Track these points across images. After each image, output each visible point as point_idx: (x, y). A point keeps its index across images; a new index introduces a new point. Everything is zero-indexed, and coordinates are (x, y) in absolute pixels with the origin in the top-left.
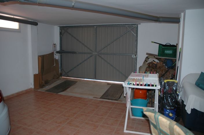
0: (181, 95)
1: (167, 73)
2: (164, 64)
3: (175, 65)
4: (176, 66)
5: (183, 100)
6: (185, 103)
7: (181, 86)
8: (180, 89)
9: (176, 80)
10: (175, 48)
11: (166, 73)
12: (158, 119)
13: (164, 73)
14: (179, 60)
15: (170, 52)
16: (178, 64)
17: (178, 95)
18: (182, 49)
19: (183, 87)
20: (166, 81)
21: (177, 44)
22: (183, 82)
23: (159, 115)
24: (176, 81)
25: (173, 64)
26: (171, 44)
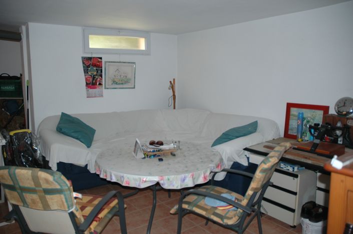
0: (40, 150)
1: (11, 123)
2: (3, 109)
3: (23, 108)
4: (25, 108)
5: (44, 155)
6: (47, 159)
7: (38, 136)
8: (37, 141)
9: (28, 128)
10: (19, 81)
11: (9, 123)
12: (15, 174)
13: (5, 123)
14: (28, 99)
15: (11, 88)
16: (27, 105)
17: (35, 151)
18: (30, 81)
19: (40, 137)
20: (12, 133)
21: (21, 75)
22: (39, 130)
23: (16, 169)
24: (30, 131)
25: (19, 107)
26: (11, 75)
